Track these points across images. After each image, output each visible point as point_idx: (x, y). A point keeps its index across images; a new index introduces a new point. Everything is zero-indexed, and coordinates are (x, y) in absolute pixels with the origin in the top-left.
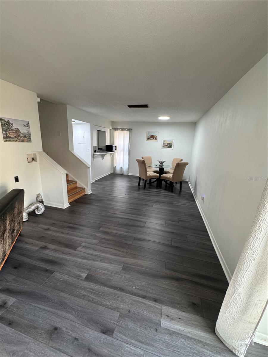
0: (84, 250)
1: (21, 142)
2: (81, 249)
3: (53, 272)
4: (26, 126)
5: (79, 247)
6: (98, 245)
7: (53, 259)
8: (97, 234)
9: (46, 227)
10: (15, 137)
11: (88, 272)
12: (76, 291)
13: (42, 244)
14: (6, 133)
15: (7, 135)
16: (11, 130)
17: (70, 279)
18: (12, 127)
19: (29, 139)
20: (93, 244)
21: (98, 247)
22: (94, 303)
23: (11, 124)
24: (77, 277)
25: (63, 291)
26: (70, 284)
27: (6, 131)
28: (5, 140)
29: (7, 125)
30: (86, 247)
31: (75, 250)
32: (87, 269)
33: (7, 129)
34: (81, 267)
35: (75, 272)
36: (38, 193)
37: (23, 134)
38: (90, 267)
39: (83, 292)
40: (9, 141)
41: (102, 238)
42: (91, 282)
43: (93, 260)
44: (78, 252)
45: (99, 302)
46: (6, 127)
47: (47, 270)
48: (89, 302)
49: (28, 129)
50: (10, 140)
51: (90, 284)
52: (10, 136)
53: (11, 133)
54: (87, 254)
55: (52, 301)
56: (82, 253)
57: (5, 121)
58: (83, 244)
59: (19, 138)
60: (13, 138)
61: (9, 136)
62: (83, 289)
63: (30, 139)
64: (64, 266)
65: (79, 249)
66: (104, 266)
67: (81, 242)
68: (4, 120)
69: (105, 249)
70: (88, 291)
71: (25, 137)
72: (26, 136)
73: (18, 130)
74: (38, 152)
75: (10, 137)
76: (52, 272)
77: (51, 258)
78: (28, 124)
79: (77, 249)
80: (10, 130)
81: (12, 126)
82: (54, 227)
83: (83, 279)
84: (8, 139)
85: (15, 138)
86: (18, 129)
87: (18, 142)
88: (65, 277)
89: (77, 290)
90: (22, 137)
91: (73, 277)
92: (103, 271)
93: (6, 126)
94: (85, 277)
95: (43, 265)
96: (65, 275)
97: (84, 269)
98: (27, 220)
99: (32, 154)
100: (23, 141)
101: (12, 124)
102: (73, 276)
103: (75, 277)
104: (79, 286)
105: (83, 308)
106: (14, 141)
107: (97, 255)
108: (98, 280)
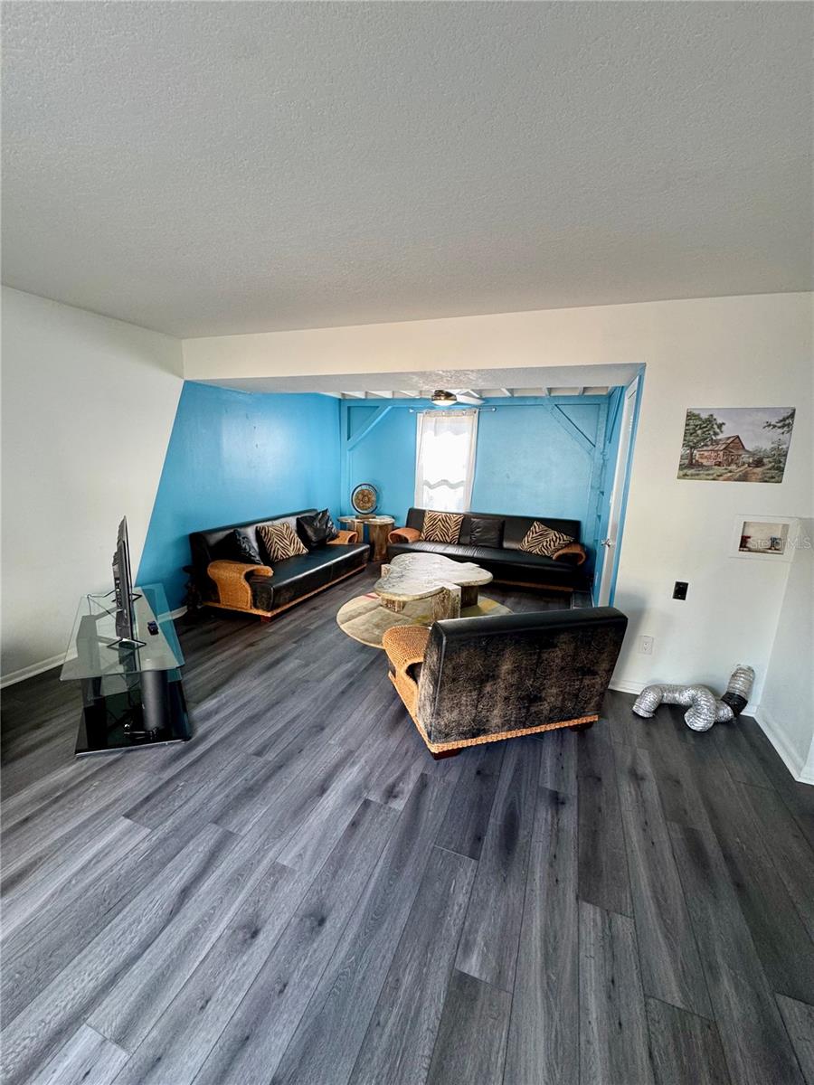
0: (591, 936)
1: (735, 480)
2: (594, 921)
3: (473, 858)
4: (774, 426)
5: (602, 908)
6: (646, 1004)
7: (522, 840)
8: (726, 985)
9: (646, 767)
10: (719, 464)
11: (488, 980)
12: (414, 951)
13: (571, 789)
14: (692, 454)
15: (691, 460)
16: (709, 443)
17: (454, 916)
18: (716, 434)
19: (774, 472)
20: (641, 973)
21: (637, 1008)
22: (369, 1031)
23: (715, 426)
24: (463, 941)
25: (414, 908)
26: (438, 920)
27: (691, 448)
28: (682, 473)
29: (700, 428)
30: (609, 941)
31: (577, 898)
32: (500, 974)
33: (698, 442)
34: (507, 944)
35: (483, 926)
36: (744, 664)
37: (752, 454)
38: (510, 987)
39: (407, 980)
40: (693, 476)
41: (711, 1025)
42: (445, 1005)
43: (550, 990)
44: (570, 913)
45: (369, 1056)
46: (698, 436)
47: (478, 839)
48: (371, 1012)
49: (781, 437)
50: (698, 475)
51: (439, 1000)
52: (700, 460)
53: (706, 454)
54: (576, 954)
55: (391, 885)
56: (573, 929)
57: (700, 419)
58: (623, 925)
59: (733, 467)
60: (708, 468)
61: (697, 461)
62: (421, 971)
63: (781, 470)
64: (501, 880)
65: (590, 912)
66: (531, 1065)
67: (629, 911)
68: (698, 415)
69: (642, 1052)
70: (411, 999)
71: (759, 463)
72: (765, 460)
73: (737, 441)
74: (800, 519)
75: (701, 465)
76: (474, 855)
77: (522, 833)
78: (792, 416)
79: (585, 904)
80: (706, 445)
81: (718, 430)
82: (659, 787)
83: (457, 967)
84: (690, 472)
85: (716, 467)
86: (738, 437)
87: (725, 480)
88: (461, 899)
89: (417, 952)
90: (744, 464)
91: (464, 923)
92: (500, 1061)
93: (699, 432)
94: (466, 972)
95: (495, 823)
96: (468, 895)
97: (500, 960)
98: (645, 716)
99: (777, 525)
100: (744, 478)
101: (720, 426)
102: (467, 924)
103: (462, 930)
104: (432, 954)
105: (360, 988)
106: (711, 477)
107: (581, 1008)
108: (455, 1038)
